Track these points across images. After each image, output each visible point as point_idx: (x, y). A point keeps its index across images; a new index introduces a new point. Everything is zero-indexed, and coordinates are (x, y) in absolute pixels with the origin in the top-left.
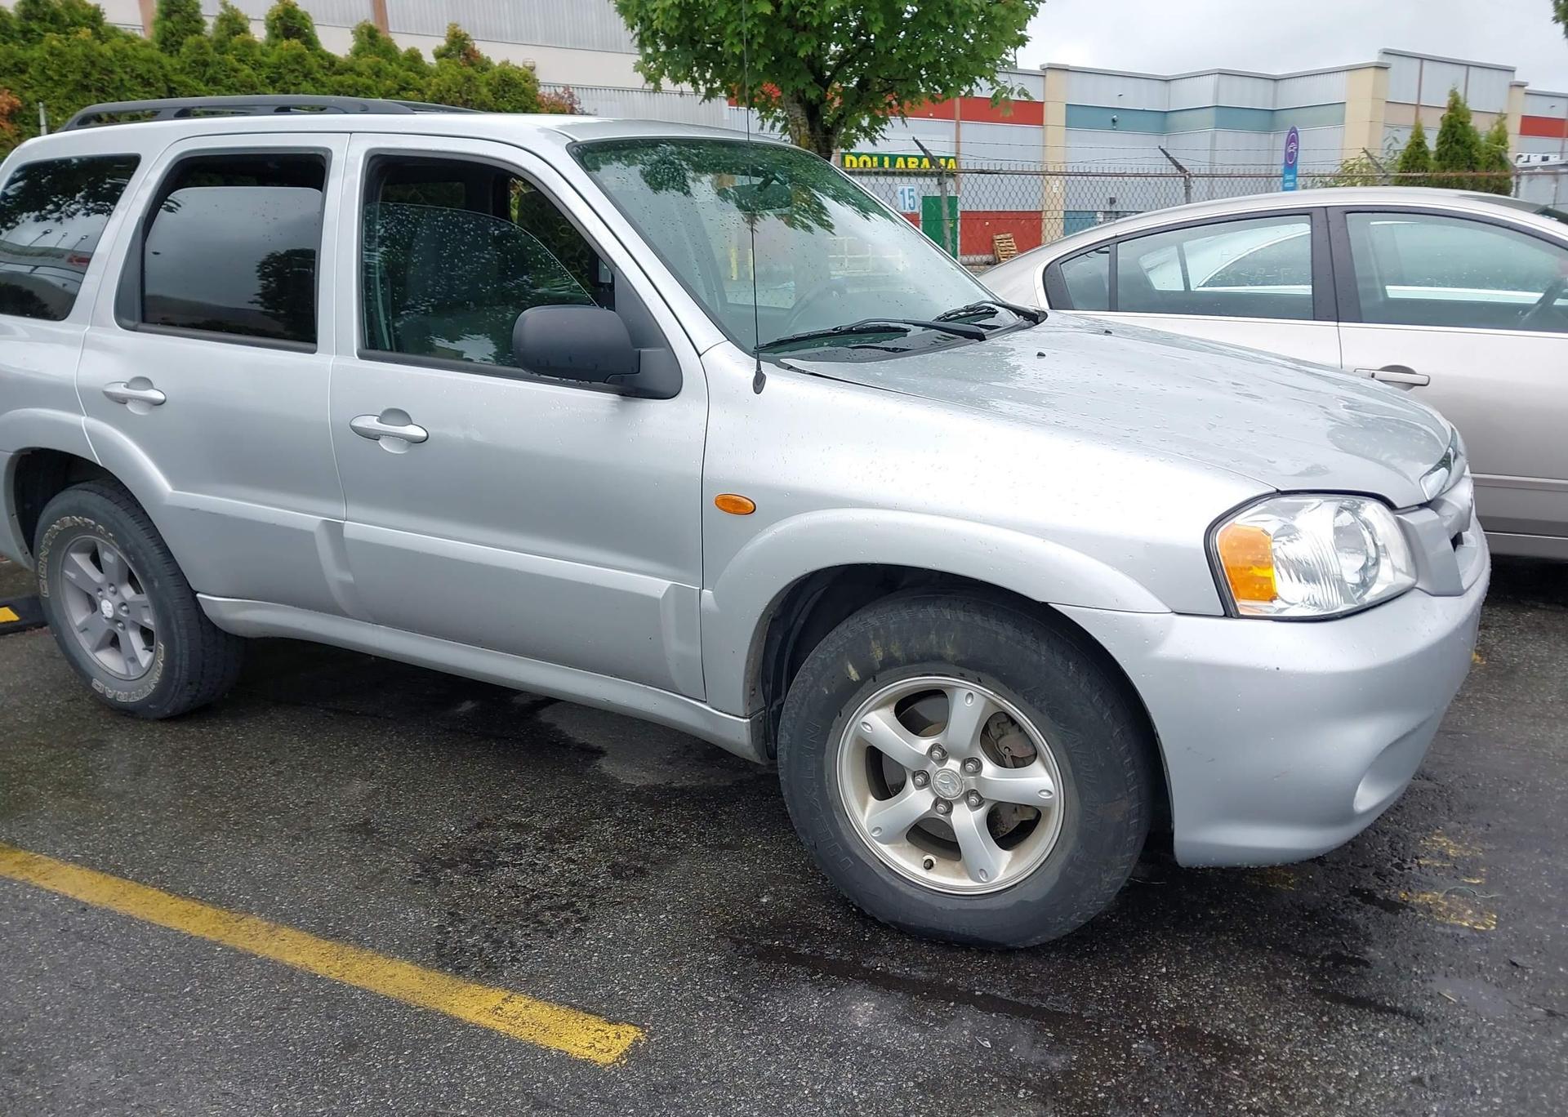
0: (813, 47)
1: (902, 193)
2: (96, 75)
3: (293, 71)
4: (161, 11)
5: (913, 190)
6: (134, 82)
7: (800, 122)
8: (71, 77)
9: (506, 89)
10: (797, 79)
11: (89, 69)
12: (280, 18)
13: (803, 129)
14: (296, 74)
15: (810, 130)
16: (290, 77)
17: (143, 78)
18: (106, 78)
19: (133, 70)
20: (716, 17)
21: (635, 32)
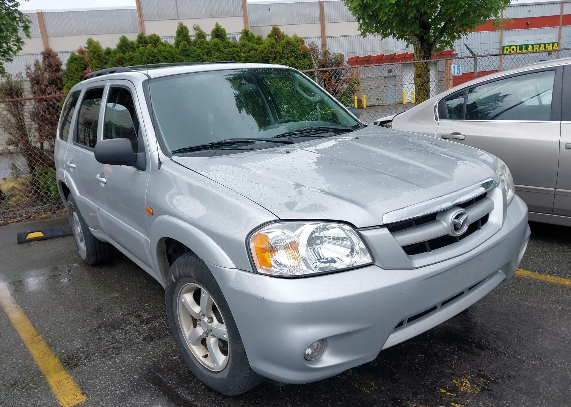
0: (414, 14)
1: (454, 68)
2: (150, 58)
3: (214, 49)
4: (177, 35)
5: (459, 66)
6: (163, 59)
7: (416, 43)
8: (143, 60)
9: (288, 45)
10: (412, 27)
11: (149, 57)
12: (214, 32)
13: (417, 46)
14: (215, 50)
15: (422, 45)
16: (213, 51)
17: (165, 57)
18: (153, 59)
19: (162, 55)
20: (376, 7)
21: (356, 16)
